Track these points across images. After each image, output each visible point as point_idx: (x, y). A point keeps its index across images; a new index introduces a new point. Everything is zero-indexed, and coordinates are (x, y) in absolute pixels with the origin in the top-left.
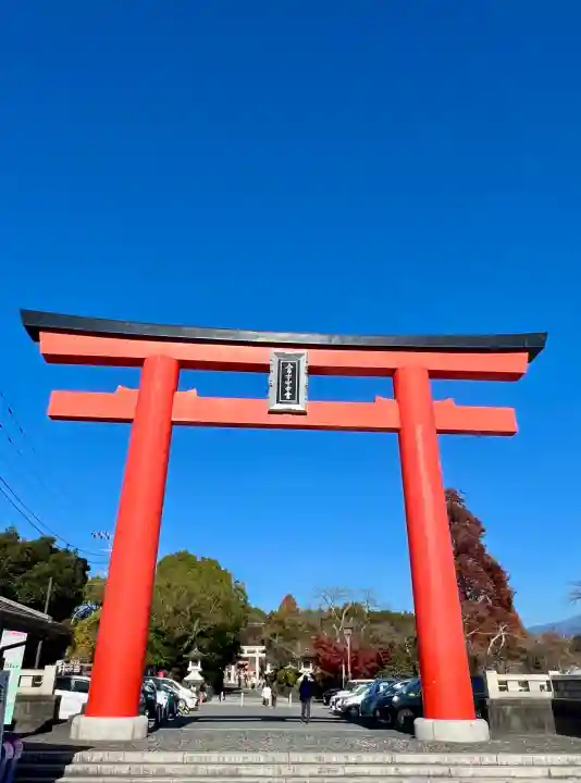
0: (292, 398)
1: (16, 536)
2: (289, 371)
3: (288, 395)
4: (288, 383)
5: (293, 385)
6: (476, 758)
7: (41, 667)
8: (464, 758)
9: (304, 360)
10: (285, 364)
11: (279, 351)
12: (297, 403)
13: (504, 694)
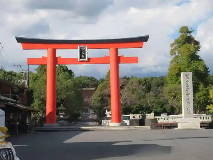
3: (83, 57)
5: (84, 54)
9: (86, 48)
10: (82, 49)
11: (80, 46)
12: (85, 59)
13: (134, 118)
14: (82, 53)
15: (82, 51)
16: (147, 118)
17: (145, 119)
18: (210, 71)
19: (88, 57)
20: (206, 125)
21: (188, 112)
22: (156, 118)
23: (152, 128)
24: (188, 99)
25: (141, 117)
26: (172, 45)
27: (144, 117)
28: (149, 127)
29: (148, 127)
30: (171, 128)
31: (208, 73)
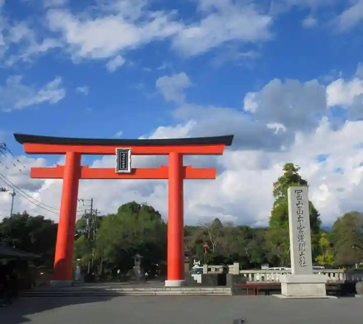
0: (125, 167)
2: (124, 157)
4: (124, 161)
9: (129, 152)
10: (122, 154)
11: (119, 148)
12: (127, 169)
13: (209, 272)
14: (122, 160)
15: (122, 157)
16: (230, 272)
17: (227, 273)
18: (319, 215)
19: (132, 167)
20: (334, 288)
21: (301, 263)
22: (243, 274)
23: (235, 292)
24: (301, 238)
25: (221, 270)
26: (275, 184)
27: (226, 270)
28: (230, 289)
29: (227, 291)
30: (271, 293)
31: (318, 217)
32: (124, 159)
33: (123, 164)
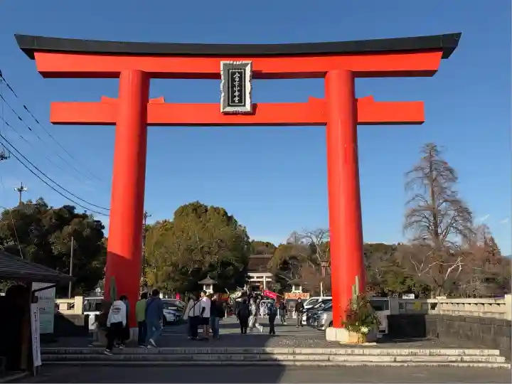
0: (240, 101)
1: (45, 205)
2: (237, 79)
3: (236, 99)
4: (236, 89)
5: (240, 91)
6: (349, 351)
7: (73, 296)
8: (342, 351)
9: (248, 69)
10: (234, 73)
11: (228, 62)
12: (244, 106)
15: (233, 80)
19: (254, 102)
32: (237, 83)
33: (237, 94)
